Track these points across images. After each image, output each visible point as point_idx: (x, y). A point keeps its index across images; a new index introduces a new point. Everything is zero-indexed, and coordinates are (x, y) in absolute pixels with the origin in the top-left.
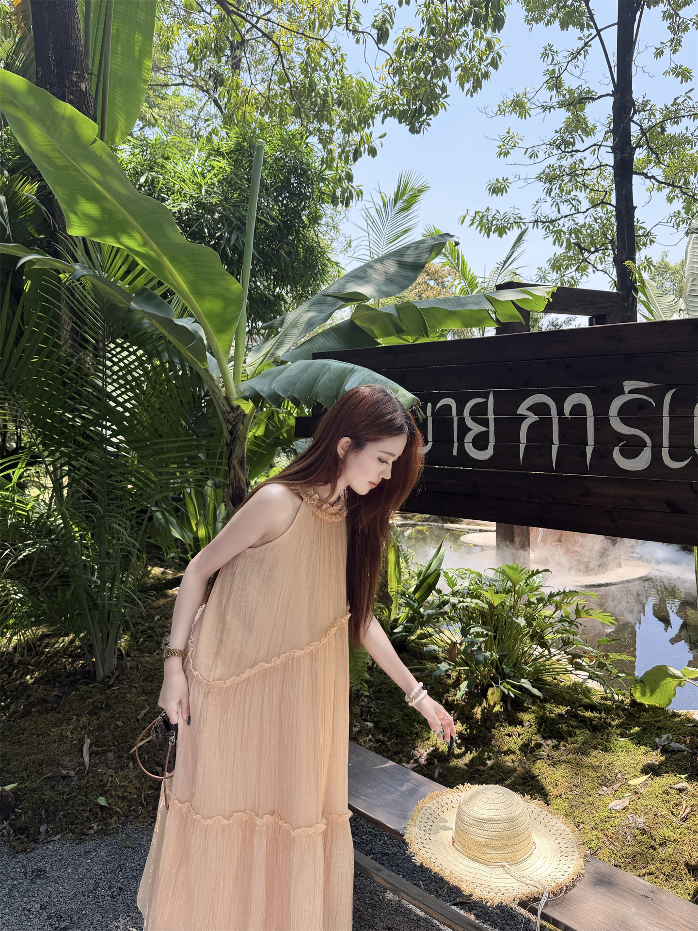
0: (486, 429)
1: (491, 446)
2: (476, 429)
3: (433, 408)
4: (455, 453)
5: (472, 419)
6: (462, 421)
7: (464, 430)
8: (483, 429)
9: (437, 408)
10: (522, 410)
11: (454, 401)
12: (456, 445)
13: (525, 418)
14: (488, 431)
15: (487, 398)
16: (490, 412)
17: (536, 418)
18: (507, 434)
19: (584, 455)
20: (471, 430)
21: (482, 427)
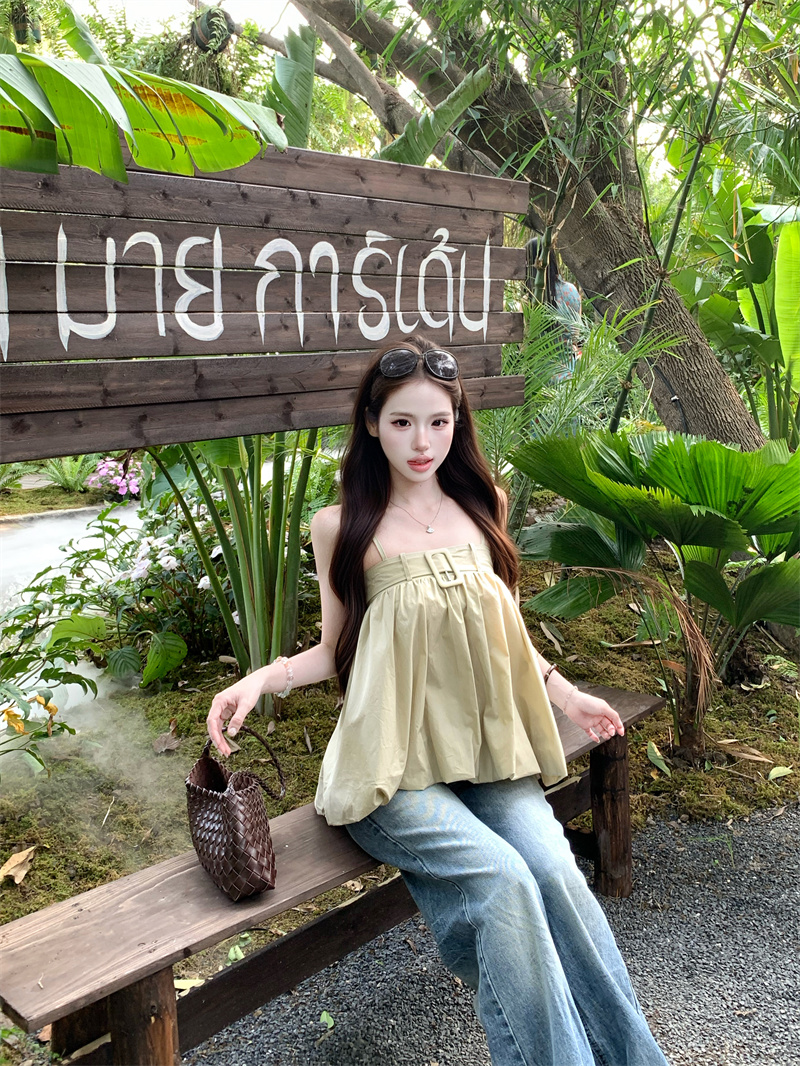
0: (209, 290)
1: (218, 317)
2: (193, 289)
3: (119, 247)
4: (162, 332)
5: (187, 272)
6: (169, 275)
7: (173, 290)
8: (206, 290)
9: (126, 248)
10: (261, 261)
11: (157, 239)
12: (160, 317)
13: (264, 274)
14: (212, 293)
15: (212, 238)
16: (218, 261)
17: (276, 275)
18: (239, 298)
19: (331, 323)
20: (186, 290)
21: (202, 286)
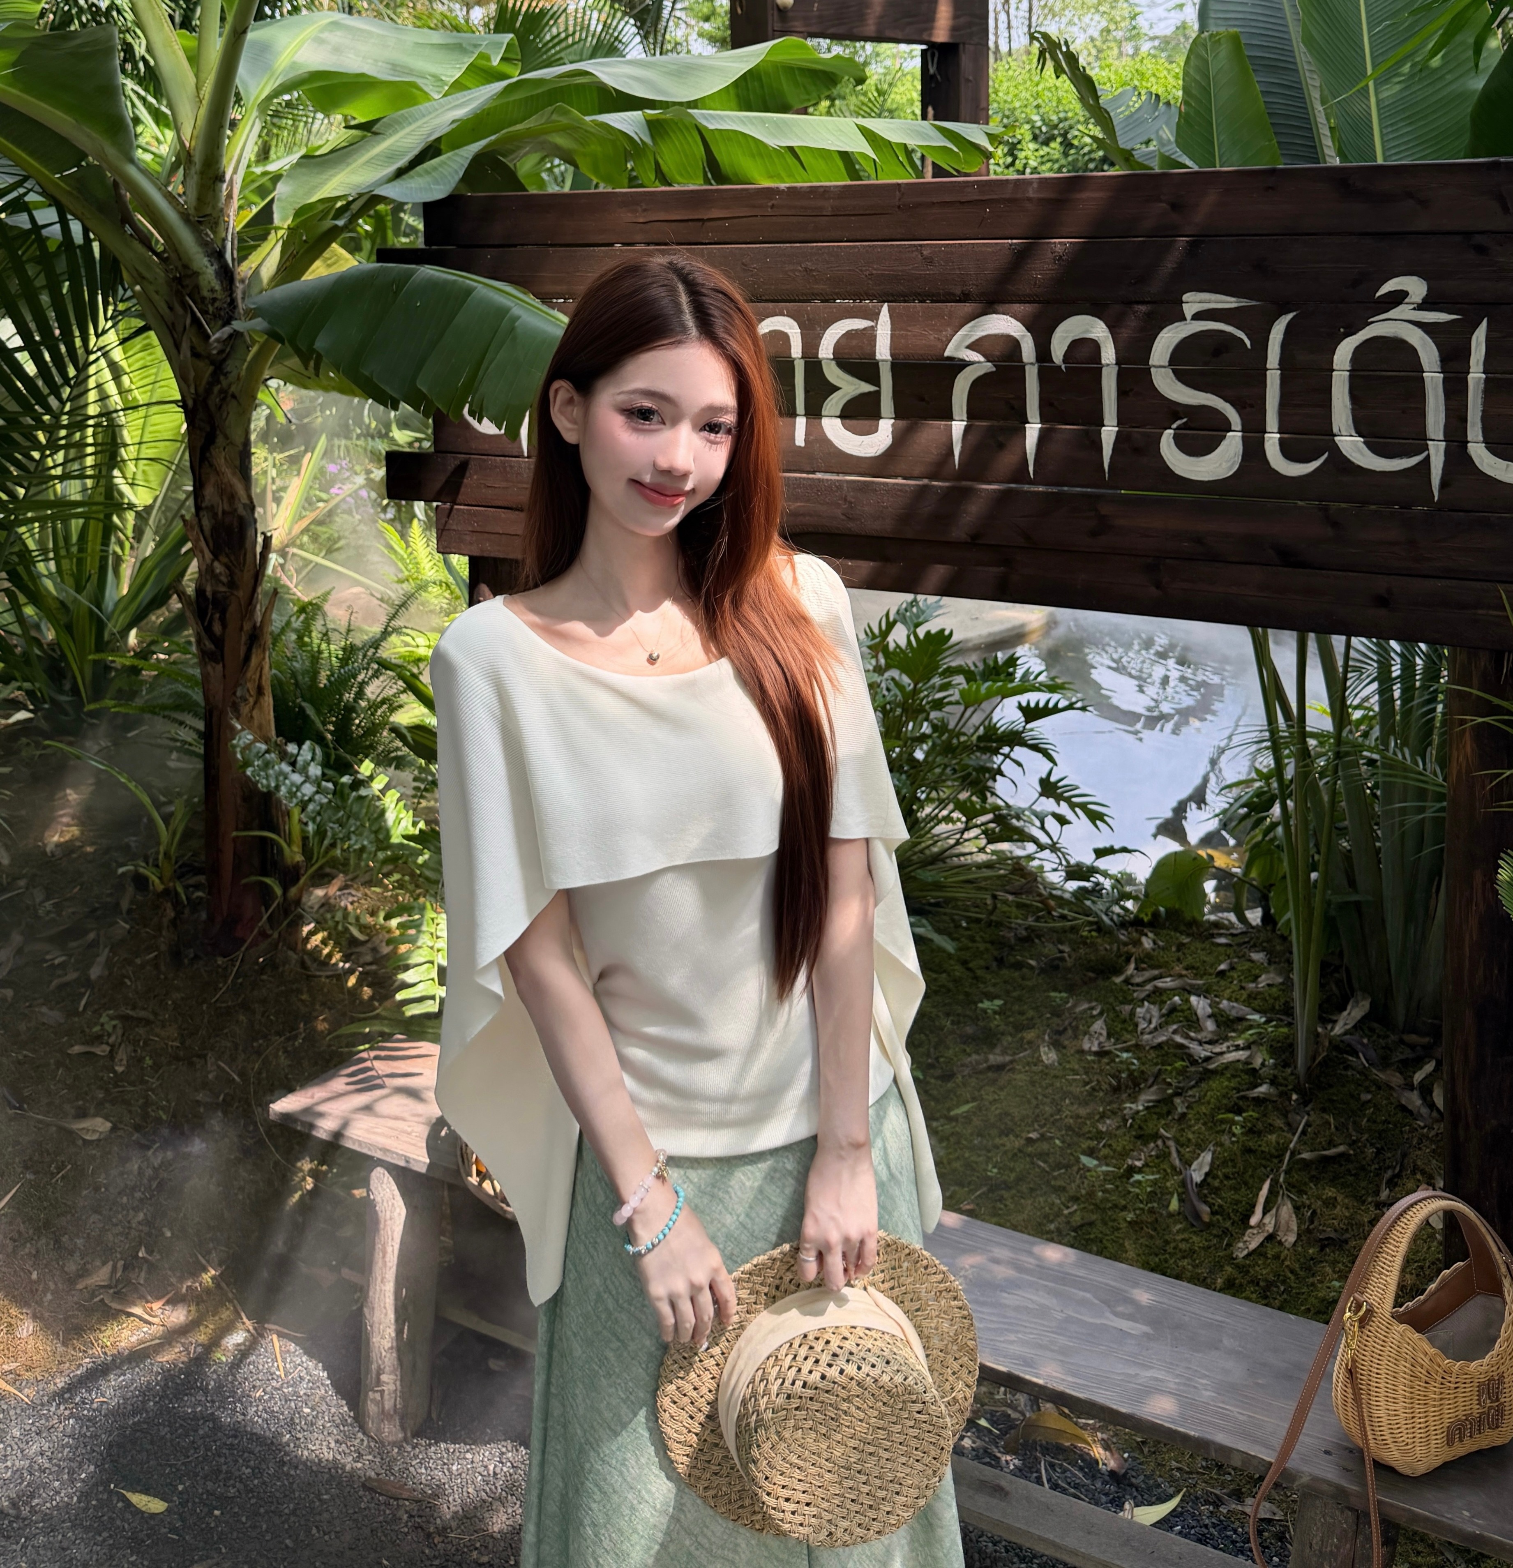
0: (872, 388)
1: (886, 425)
2: (849, 386)
4: (800, 440)
5: (840, 366)
6: (814, 370)
7: (820, 388)
8: (867, 388)
10: (957, 348)
11: (794, 325)
12: (801, 423)
13: (964, 366)
14: (877, 395)
15: (876, 320)
16: (883, 351)
17: (989, 367)
18: (923, 400)
19: (1098, 446)
20: (837, 389)
21: (863, 384)
